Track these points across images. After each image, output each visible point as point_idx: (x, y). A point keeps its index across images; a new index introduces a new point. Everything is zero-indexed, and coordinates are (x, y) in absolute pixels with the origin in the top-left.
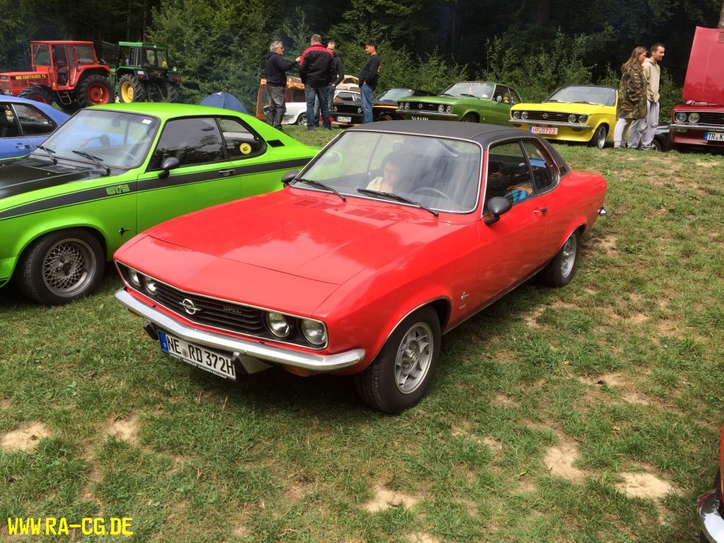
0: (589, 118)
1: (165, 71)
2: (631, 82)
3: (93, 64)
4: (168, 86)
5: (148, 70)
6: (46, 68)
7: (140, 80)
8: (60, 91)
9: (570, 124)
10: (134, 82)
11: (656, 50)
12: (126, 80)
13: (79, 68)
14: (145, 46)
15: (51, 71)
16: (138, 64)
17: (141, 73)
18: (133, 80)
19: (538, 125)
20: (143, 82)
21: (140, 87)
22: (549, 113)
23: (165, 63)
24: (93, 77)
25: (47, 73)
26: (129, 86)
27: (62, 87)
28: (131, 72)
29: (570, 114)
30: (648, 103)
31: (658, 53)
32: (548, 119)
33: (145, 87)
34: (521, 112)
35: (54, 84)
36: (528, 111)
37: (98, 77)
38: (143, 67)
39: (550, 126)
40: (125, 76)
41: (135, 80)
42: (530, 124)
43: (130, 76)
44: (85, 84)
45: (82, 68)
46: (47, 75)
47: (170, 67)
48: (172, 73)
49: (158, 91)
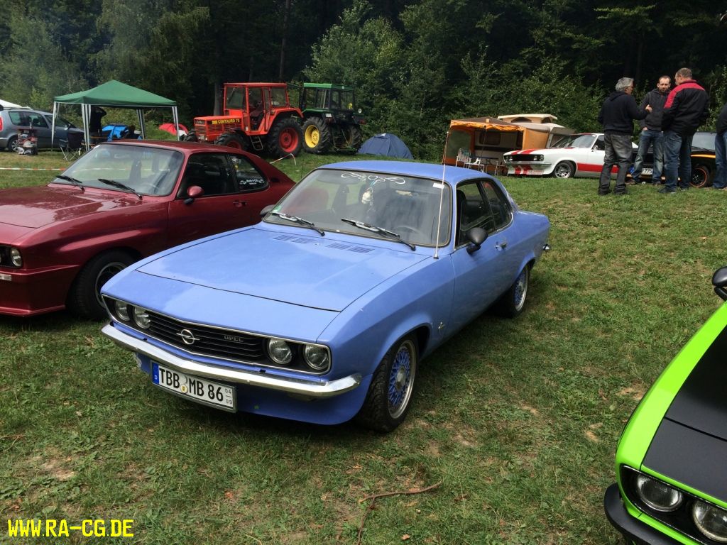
1: (350, 114)
3: (285, 107)
4: (351, 129)
5: (334, 112)
6: (241, 111)
7: (327, 123)
8: (252, 136)
10: (321, 125)
12: (312, 123)
13: (273, 111)
14: (333, 87)
15: (246, 115)
16: (326, 105)
17: (329, 115)
18: (320, 123)
20: (331, 125)
21: (327, 131)
23: (351, 104)
24: (285, 121)
25: (241, 117)
26: (314, 129)
27: (255, 132)
28: (320, 115)
33: (330, 131)
35: (247, 129)
37: (290, 121)
38: (331, 109)
40: (312, 119)
43: (317, 119)
44: (278, 129)
45: (275, 111)
46: (240, 119)
47: (356, 109)
48: (356, 115)
49: (342, 134)
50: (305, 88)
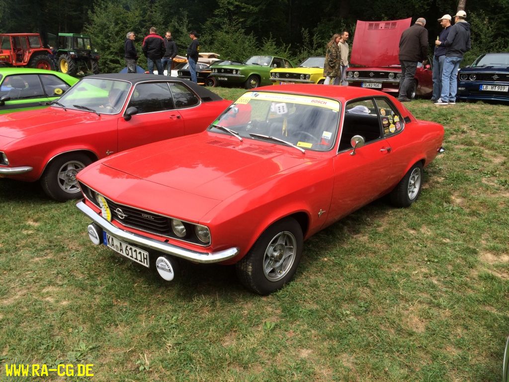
0: (311, 76)
1: (89, 52)
2: (331, 55)
3: (40, 48)
4: (91, 61)
5: (76, 51)
6: (8, 51)
7: (72, 58)
9: (302, 80)
10: (68, 59)
11: (343, 34)
12: (63, 58)
13: (30, 51)
14: (75, 36)
15: (12, 53)
16: (71, 48)
17: (72, 53)
18: (67, 58)
19: (284, 81)
20: (75, 59)
21: (72, 63)
22: (289, 73)
23: (89, 46)
24: (40, 57)
25: (9, 54)
26: (65, 62)
27: (19, 64)
28: (66, 53)
29: (301, 74)
30: (341, 67)
31: (345, 36)
32: (289, 77)
33: (76, 63)
34: (276, 73)
35: (14, 62)
36: (279, 73)
37: (43, 56)
38: (73, 49)
39: (290, 82)
40: (63, 56)
41: (69, 58)
42: (280, 80)
43: (66, 55)
44: (37, 59)
45: (32, 51)
46: (9, 56)
47: (92, 49)
48: (93, 53)
49: (84, 65)
50: (60, 36)
